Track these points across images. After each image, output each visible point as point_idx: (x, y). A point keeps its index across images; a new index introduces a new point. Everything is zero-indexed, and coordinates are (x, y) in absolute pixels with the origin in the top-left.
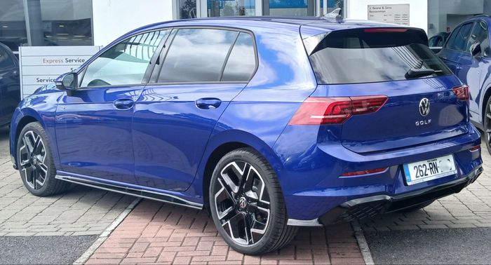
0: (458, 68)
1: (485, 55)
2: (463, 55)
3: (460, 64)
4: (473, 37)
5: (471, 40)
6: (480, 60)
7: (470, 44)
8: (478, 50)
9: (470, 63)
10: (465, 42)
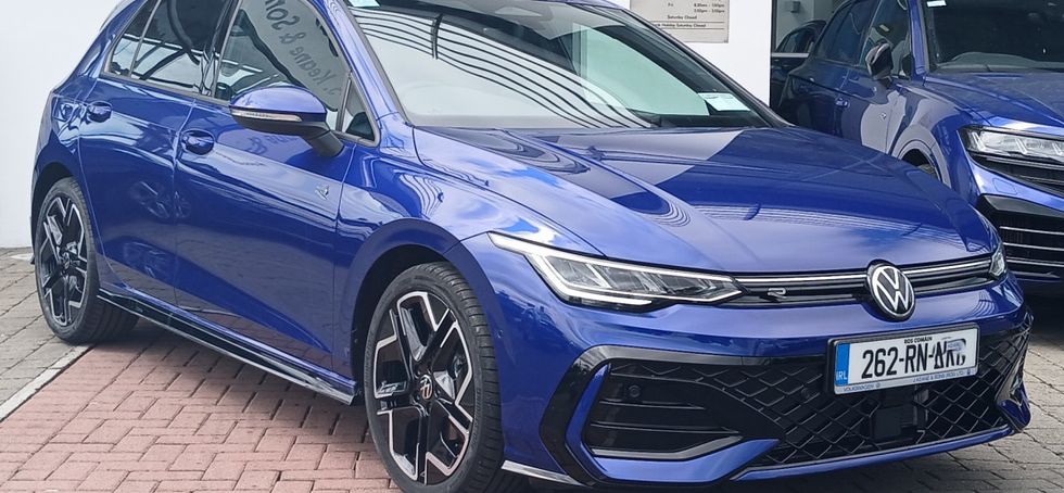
0: (838, 103)
1: (902, 73)
2: (853, 75)
3: (847, 96)
4: (878, 29)
5: (873, 34)
6: (889, 85)
7: (871, 45)
8: (884, 62)
9: (870, 93)
10: (858, 39)
